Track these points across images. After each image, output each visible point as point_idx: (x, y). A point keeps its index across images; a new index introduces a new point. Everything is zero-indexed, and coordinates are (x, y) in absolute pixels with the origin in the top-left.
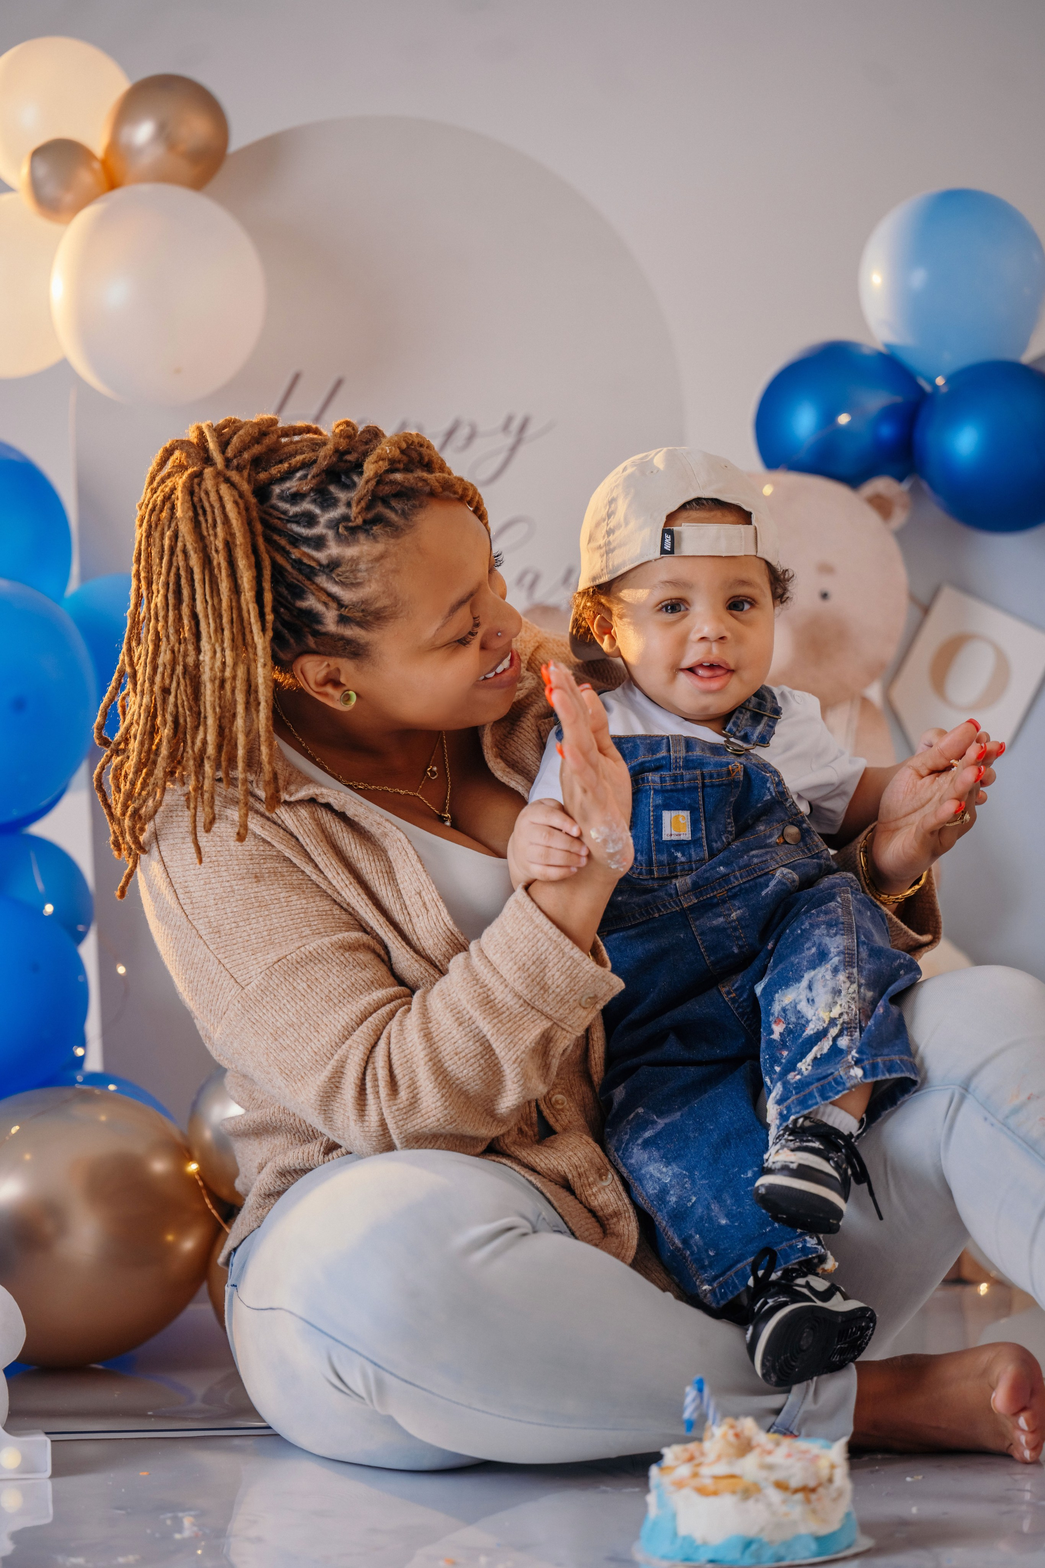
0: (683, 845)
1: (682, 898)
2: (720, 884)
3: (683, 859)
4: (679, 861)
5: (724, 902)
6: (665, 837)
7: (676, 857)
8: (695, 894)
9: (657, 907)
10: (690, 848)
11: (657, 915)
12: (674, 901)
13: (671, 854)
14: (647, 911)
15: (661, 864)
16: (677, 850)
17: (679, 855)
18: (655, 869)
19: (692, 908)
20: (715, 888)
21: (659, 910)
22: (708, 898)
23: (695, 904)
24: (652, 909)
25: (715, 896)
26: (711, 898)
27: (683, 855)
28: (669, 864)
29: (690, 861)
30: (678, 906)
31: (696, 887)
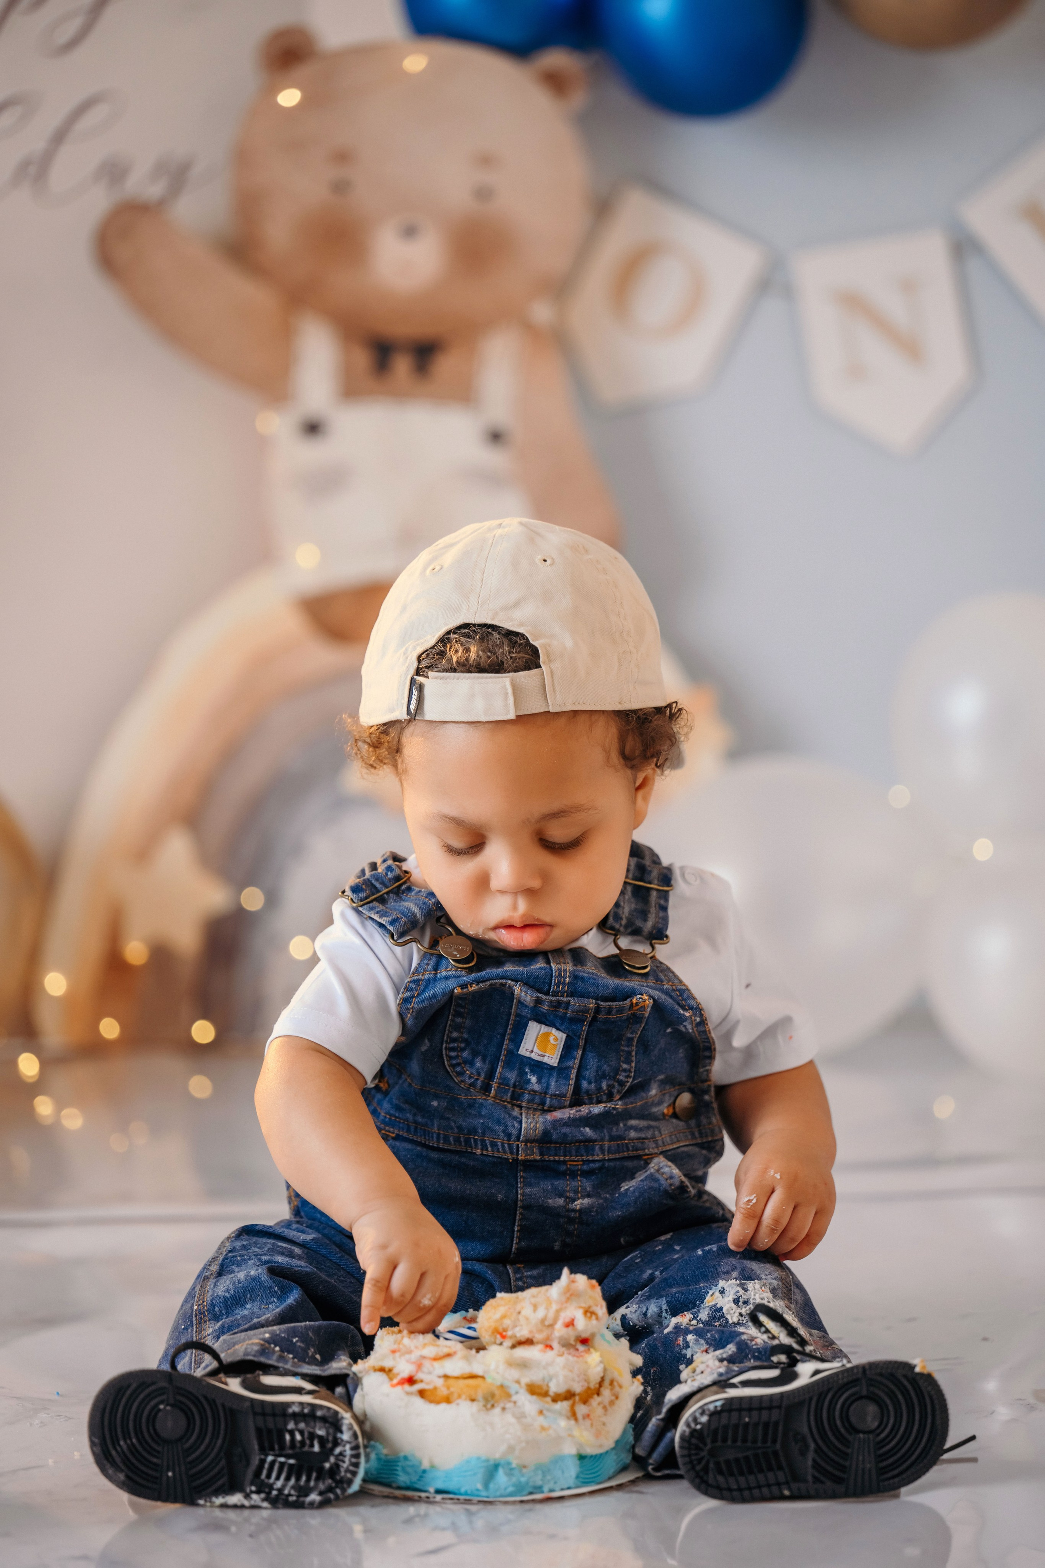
0: (543, 1069)
1: (522, 1146)
2: (577, 1152)
3: (537, 1087)
4: (530, 1087)
5: (573, 1175)
6: (522, 1051)
7: (528, 1081)
8: (540, 1149)
9: (483, 1141)
10: (550, 1075)
11: (479, 1152)
12: (510, 1145)
13: (522, 1074)
14: (467, 1141)
15: (504, 1081)
16: (533, 1072)
17: (534, 1079)
18: (494, 1085)
19: (528, 1165)
20: (570, 1152)
21: (484, 1147)
22: (555, 1161)
23: (535, 1161)
24: (475, 1140)
25: (565, 1162)
26: (559, 1162)
27: (539, 1081)
28: (515, 1086)
29: (546, 1093)
30: (512, 1153)
31: (544, 1140)
